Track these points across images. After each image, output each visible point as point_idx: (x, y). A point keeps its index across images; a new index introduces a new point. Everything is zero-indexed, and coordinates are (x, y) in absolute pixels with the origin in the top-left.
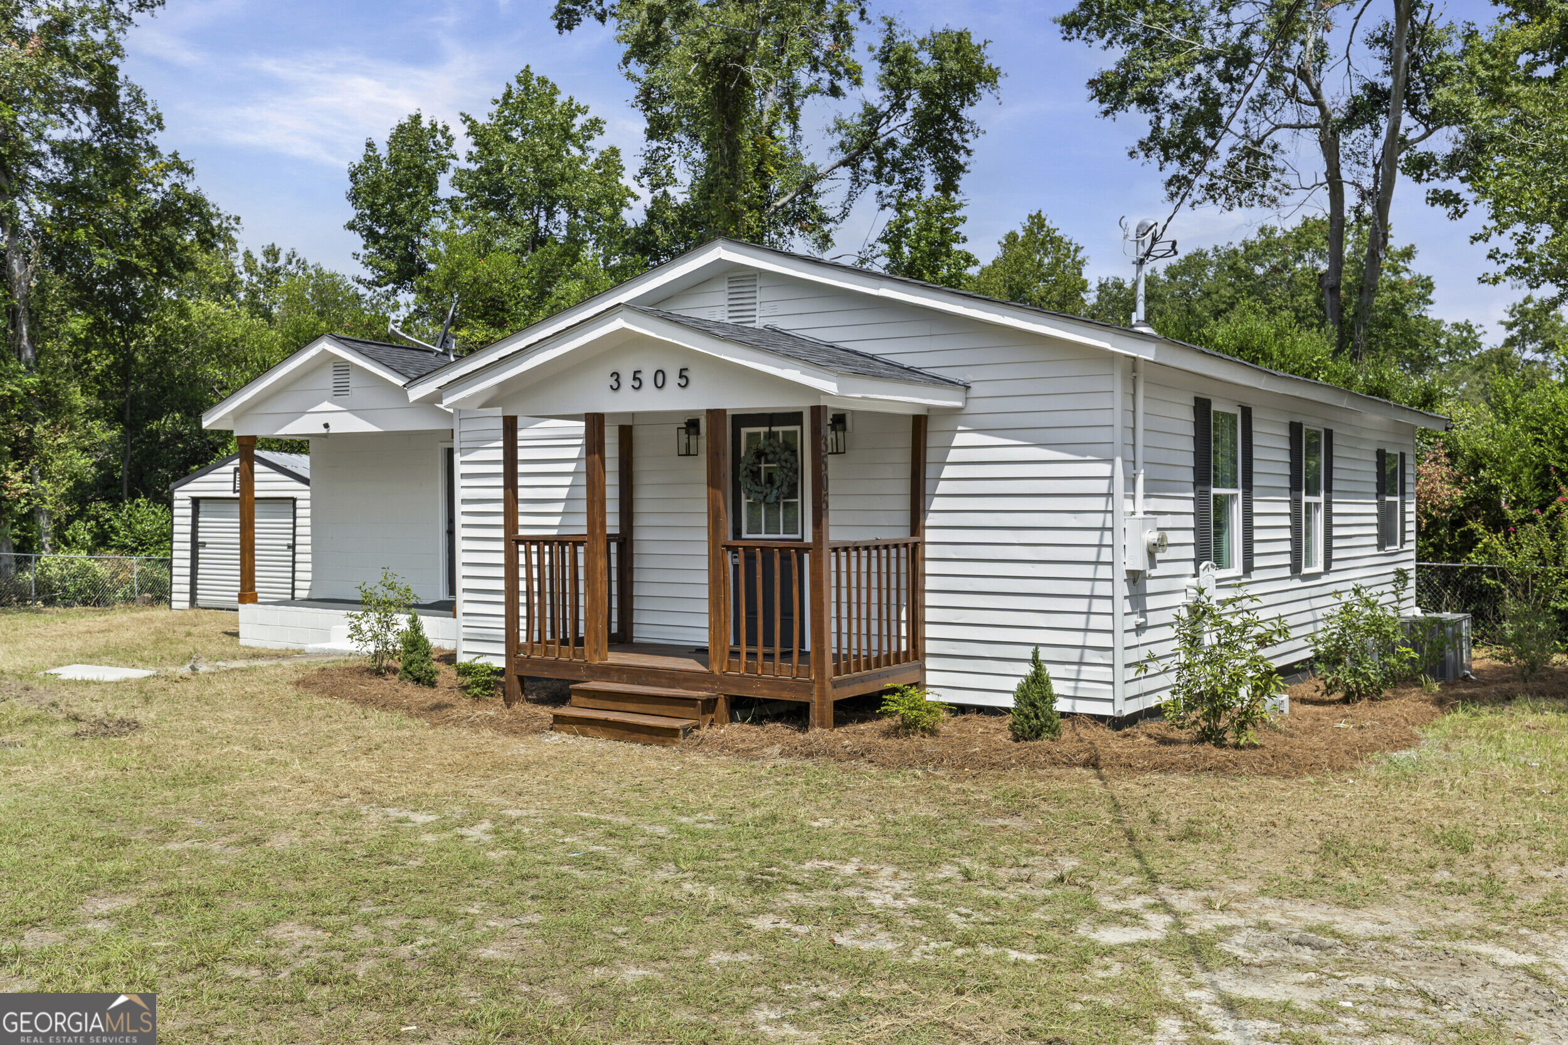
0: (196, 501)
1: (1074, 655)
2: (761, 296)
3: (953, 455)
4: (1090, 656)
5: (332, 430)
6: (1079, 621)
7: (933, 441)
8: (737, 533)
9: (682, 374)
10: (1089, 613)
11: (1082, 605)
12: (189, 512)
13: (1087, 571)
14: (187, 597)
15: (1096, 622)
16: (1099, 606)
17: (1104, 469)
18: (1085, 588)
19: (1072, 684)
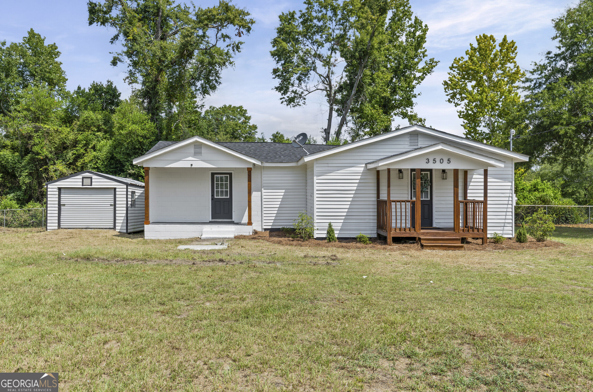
0: (60, 189)
1: (503, 225)
2: (420, 139)
3: (473, 180)
4: (506, 225)
5: (193, 167)
6: (504, 217)
7: (469, 176)
8: (411, 198)
9: (449, 160)
10: (506, 215)
11: (504, 214)
12: (57, 193)
13: (506, 206)
14: (57, 225)
15: (507, 217)
16: (508, 214)
17: (510, 184)
18: (505, 210)
19: (502, 231)
